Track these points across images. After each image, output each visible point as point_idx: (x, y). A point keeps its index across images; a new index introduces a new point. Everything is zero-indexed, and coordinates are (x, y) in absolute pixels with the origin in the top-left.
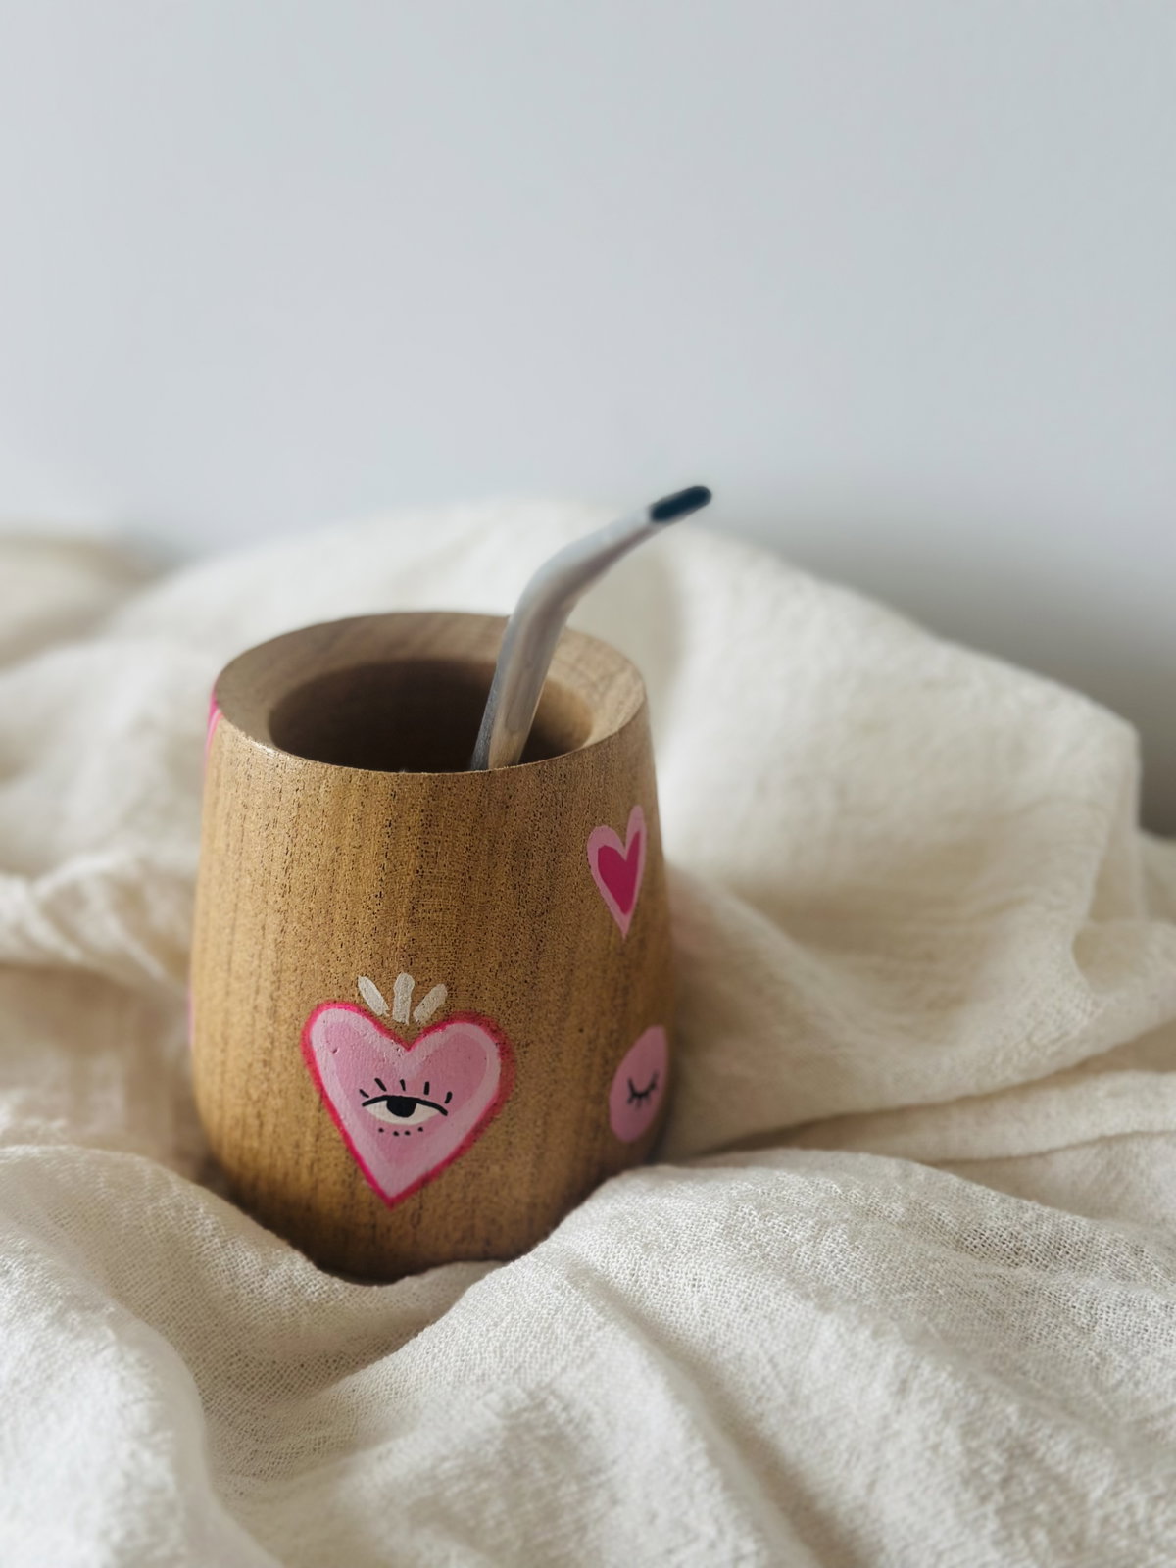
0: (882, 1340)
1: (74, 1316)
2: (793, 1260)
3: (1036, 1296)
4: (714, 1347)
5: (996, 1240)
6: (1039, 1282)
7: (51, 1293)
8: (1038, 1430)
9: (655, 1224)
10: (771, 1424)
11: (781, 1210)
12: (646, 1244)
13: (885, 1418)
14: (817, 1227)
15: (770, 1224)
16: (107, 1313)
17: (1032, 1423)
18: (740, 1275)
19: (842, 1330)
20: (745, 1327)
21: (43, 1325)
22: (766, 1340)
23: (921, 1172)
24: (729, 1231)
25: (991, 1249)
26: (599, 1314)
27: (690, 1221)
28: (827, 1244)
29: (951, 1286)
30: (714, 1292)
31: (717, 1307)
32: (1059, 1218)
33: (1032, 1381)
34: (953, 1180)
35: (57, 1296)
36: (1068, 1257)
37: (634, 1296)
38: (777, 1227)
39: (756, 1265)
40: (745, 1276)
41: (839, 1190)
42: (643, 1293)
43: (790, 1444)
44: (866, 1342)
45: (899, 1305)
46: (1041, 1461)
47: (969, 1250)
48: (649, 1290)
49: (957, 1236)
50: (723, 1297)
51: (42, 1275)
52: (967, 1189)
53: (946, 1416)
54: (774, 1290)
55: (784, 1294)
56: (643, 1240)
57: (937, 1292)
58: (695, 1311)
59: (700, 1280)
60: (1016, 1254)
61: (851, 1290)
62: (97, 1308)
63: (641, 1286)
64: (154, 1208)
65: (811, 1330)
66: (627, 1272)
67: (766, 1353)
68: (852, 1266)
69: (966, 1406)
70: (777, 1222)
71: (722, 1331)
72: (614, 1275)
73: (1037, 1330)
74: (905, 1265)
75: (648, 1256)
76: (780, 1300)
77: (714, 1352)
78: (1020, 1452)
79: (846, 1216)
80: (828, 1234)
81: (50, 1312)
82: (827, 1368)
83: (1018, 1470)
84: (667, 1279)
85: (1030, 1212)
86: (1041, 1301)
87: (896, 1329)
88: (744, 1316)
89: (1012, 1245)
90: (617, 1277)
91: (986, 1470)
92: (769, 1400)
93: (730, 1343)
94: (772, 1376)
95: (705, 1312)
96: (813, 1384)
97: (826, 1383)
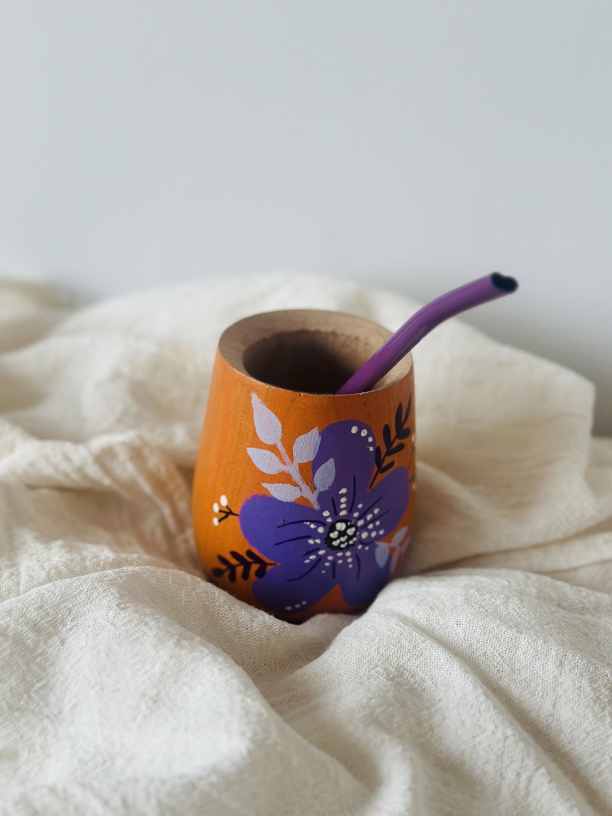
0: (548, 644)
1: (184, 642)
2: (499, 612)
3: (597, 627)
4: (472, 650)
6: (596, 621)
7: (170, 633)
9: (432, 598)
11: (487, 592)
13: (556, 677)
15: (484, 598)
16: (198, 641)
18: (478, 619)
19: (530, 641)
20: (485, 641)
21: (173, 647)
22: (496, 646)
23: (534, 577)
24: (468, 601)
25: (572, 607)
27: (448, 597)
28: (511, 606)
29: (565, 622)
30: (468, 627)
31: (470, 633)
32: (596, 594)
34: (549, 580)
35: (174, 634)
36: (603, 611)
37: (430, 629)
39: (484, 614)
40: (481, 620)
41: (507, 583)
42: (433, 628)
43: (515, 691)
44: (542, 645)
45: (549, 630)
48: (436, 627)
50: (473, 628)
51: (164, 625)
53: (582, 675)
54: (496, 625)
55: (500, 627)
56: (429, 605)
57: (561, 625)
58: (460, 635)
59: (460, 622)
61: (527, 624)
63: (432, 625)
64: (195, 593)
65: (516, 641)
66: (425, 619)
67: (497, 652)
68: (524, 614)
69: (589, 671)
70: (487, 596)
71: (475, 643)
72: (418, 621)
73: (602, 641)
75: (433, 612)
76: (500, 629)
77: (473, 653)
79: (514, 594)
80: (510, 601)
81: (173, 641)
84: (444, 622)
86: (599, 629)
87: (552, 640)
88: (484, 636)
91: (601, 697)
92: (502, 671)
93: (479, 648)
94: (502, 661)
95: (466, 635)
96: (520, 664)
97: (526, 664)
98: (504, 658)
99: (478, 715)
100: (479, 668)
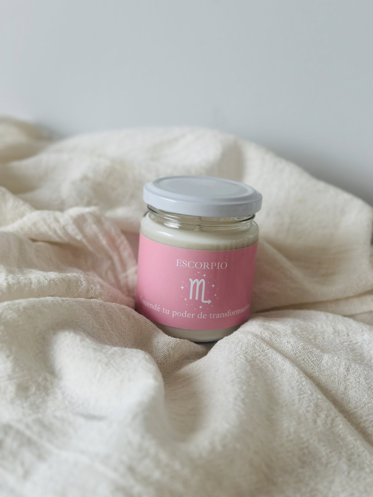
26: (266, 346)
38: (304, 334)
65: (321, 357)
92: (314, 369)
95: (292, 348)
96: (324, 368)
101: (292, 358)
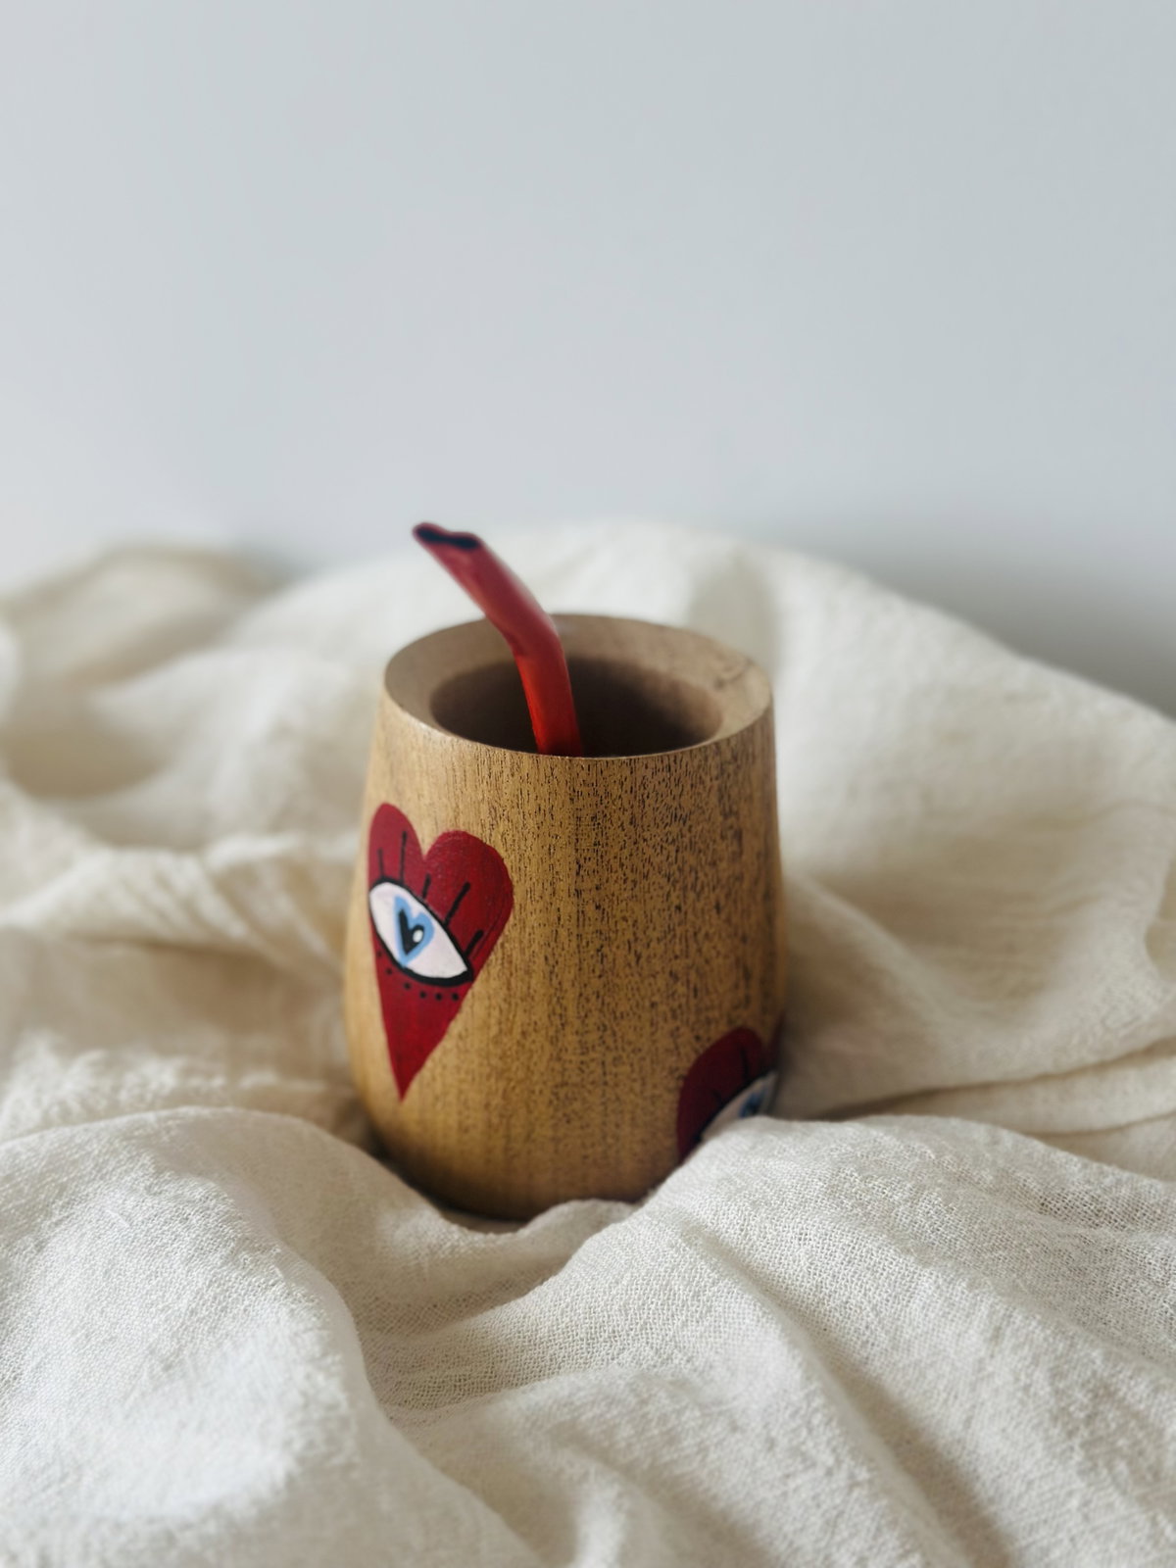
0: (977, 1291)
1: (244, 1255)
2: (892, 1219)
3: (1115, 1254)
4: (821, 1296)
5: (1078, 1203)
6: (1118, 1241)
7: (225, 1236)
8: (1120, 1372)
10: (876, 1366)
11: (880, 1173)
12: (754, 1202)
13: (981, 1361)
14: (915, 1190)
15: (871, 1185)
16: (274, 1253)
17: (1115, 1366)
18: (844, 1230)
19: (940, 1281)
20: (849, 1278)
21: (219, 1263)
22: (870, 1290)
23: (1008, 1139)
24: (833, 1191)
25: (1073, 1211)
27: (795, 1180)
28: (923, 1206)
29: (1037, 1246)
30: (821, 1245)
31: (822, 1259)
32: (1137, 1182)
33: (1113, 1329)
35: (230, 1238)
36: (1145, 1218)
37: (744, 1249)
38: (876, 1188)
39: (858, 1222)
40: (849, 1232)
41: (933, 1157)
42: (752, 1246)
43: (895, 1383)
44: (963, 1293)
45: (990, 1263)
46: (1124, 1399)
47: (1053, 1213)
48: (758, 1243)
49: (1042, 1201)
50: (828, 1250)
51: (217, 1221)
52: (1052, 1156)
53: (1036, 1361)
54: (877, 1245)
55: (886, 1249)
56: (752, 1198)
57: (1024, 1251)
58: (802, 1263)
59: (807, 1235)
60: (1097, 1216)
61: (947, 1248)
62: (265, 1250)
63: (750, 1240)
65: (911, 1281)
66: (738, 1227)
67: (870, 1302)
68: (946, 1227)
69: (1055, 1350)
70: (876, 1183)
71: (828, 1282)
72: (724, 1231)
73: (1116, 1285)
74: (995, 1226)
75: (756, 1212)
76: (883, 1254)
77: (821, 1302)
78: (1103, 1392)
79: (939, 1181)
80: (924, 1196)
81: (225, 1252)
82: (926, 1315)
83: (1101, 1408)
84: (775, 1233)
85: (1111, 1177)
86: (1119, 1258)
87: (989, 1283)
88: (849, 1267)
89: (1092, 1207)
90: (727, 1232)
91: (1072, 1409)
92: (873, 1345)
93: (836, 1292)
94: (875, 1323)
95: (811, 1264)
96: (913, 1330)
97: (925, 1329)
98: (882, 1315)
99: (804, 1432)
100: (828, 1335)
101: (804, 1305)
